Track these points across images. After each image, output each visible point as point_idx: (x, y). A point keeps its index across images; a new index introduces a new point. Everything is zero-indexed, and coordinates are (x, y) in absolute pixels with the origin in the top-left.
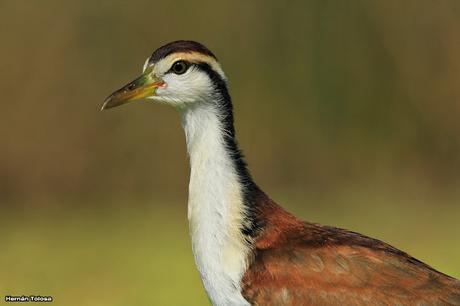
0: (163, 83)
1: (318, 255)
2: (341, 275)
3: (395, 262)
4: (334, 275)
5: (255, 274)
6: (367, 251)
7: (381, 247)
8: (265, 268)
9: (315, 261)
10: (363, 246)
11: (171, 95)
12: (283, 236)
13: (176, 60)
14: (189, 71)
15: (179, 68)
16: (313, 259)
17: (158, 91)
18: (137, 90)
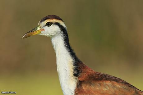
0: (43, 29)
1: (99, 84)
2: (106, 91)
3: (124, 86)
4: (104, 91)
5: (79, 90)
6: (115, 82)
7: (120, 81)
8: (82, 88)
9: (98, 86)
10: (114, 81)
11: (46, 33)
12: (88, 76)
13: (48, 22)
14: (52, 25)
15: (48, 24)
16: (97, 85)
17: (42, 32)
18: (34, 32)
